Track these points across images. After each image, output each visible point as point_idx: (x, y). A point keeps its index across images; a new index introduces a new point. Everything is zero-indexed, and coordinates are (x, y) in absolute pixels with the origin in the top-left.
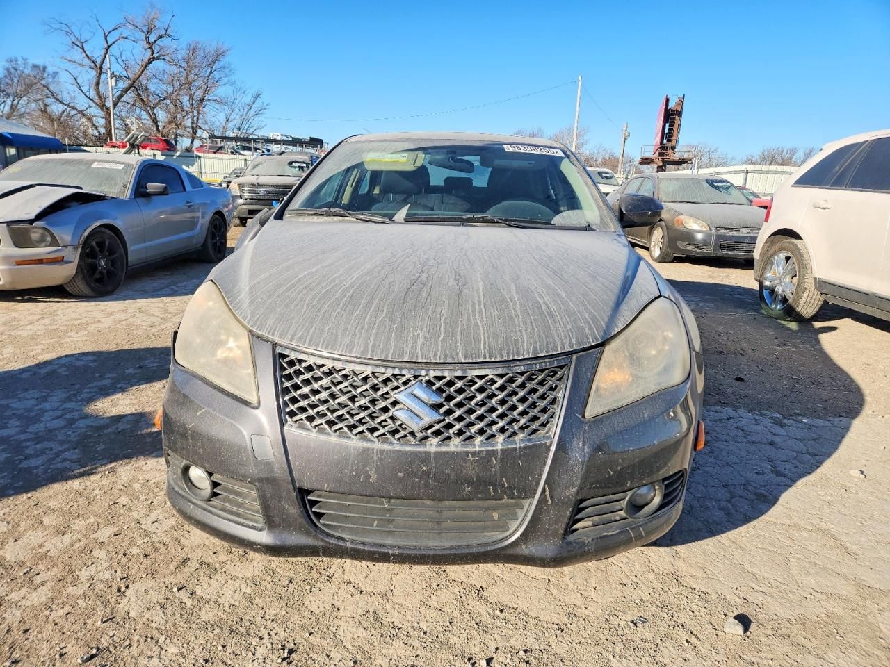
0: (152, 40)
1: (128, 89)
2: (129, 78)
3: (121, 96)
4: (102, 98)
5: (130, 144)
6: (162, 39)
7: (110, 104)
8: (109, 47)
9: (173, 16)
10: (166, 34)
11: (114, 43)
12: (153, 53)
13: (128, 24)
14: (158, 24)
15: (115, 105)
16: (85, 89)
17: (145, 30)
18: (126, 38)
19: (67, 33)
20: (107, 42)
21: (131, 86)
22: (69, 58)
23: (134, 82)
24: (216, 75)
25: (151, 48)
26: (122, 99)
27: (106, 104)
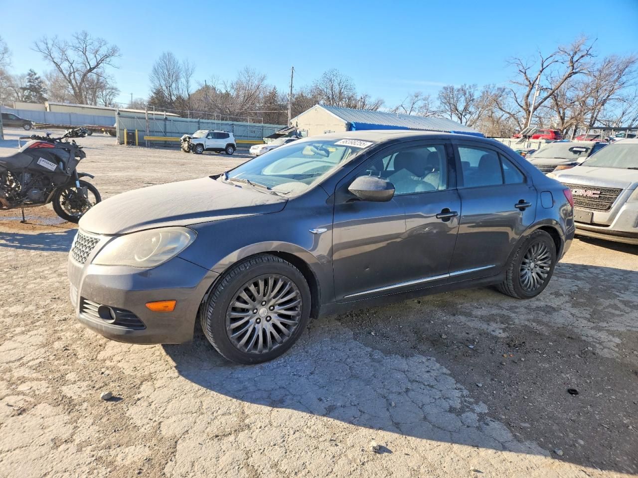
0: (575, 59)
1: (548, 97)
2: (551, 89)
3: (542, 102)
4: (528, 105)
5: (524, 136)
6: (584, 58)
7: (531, 109)
8: (543, 69)
9: (597, 39)
10: (587, 54)
11: (547, 66)
12: (573, 69)
13: (561, 52)
14: (582, 47)
15: (535, 109)
16: (519, 100)
17: (572, 53)
18: (557, 61)
19: (518, 65)
20: (542, 67)
21: (551, 95)
22: (514, 81)
23: (554, 92)
24: (624, 78)
25: (573, 66)
26: (541, 105)
27: (530, 109)
